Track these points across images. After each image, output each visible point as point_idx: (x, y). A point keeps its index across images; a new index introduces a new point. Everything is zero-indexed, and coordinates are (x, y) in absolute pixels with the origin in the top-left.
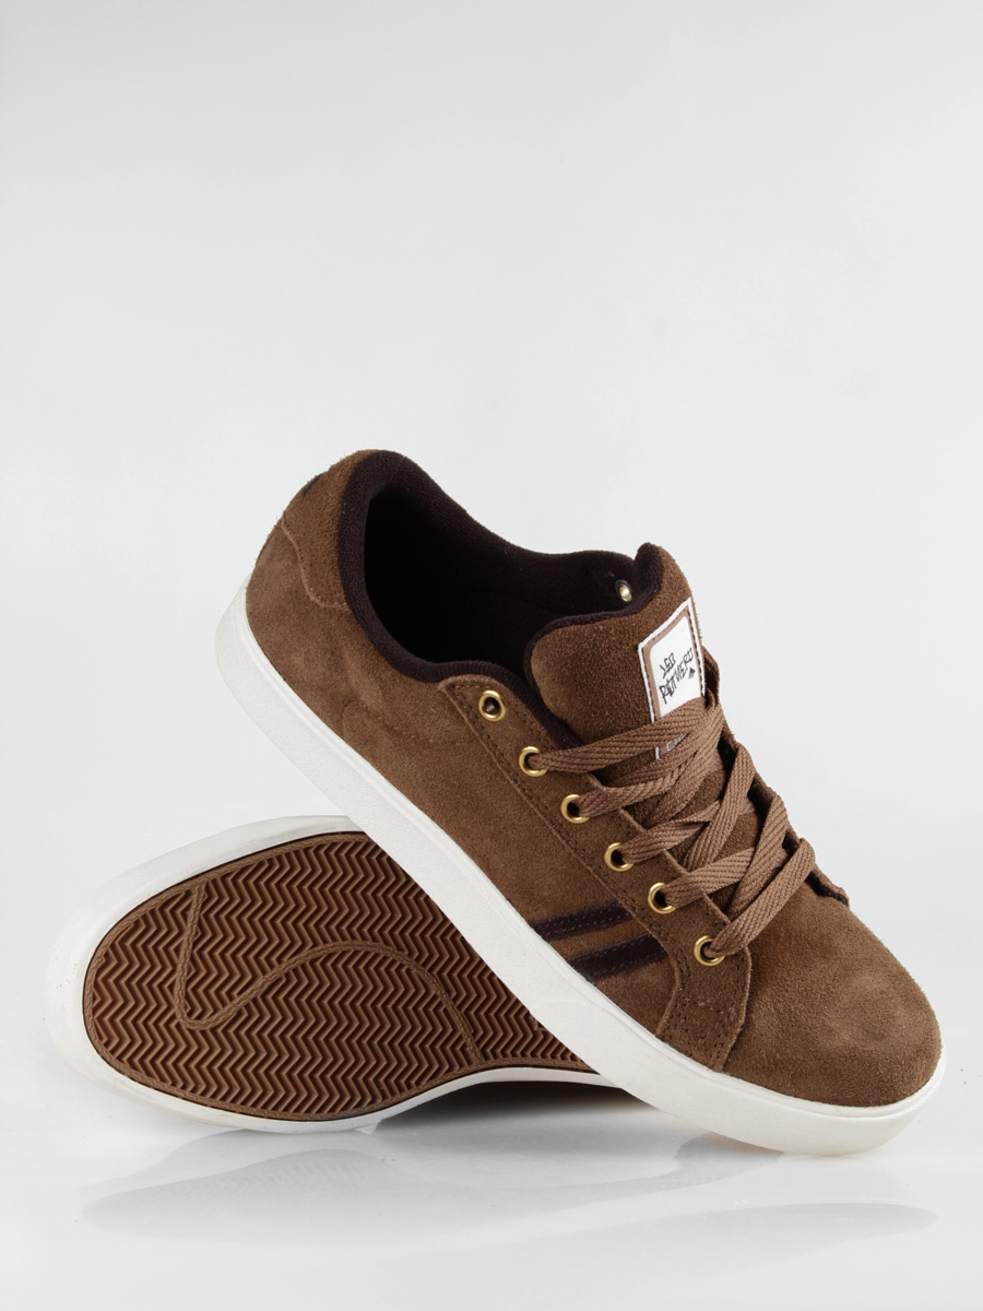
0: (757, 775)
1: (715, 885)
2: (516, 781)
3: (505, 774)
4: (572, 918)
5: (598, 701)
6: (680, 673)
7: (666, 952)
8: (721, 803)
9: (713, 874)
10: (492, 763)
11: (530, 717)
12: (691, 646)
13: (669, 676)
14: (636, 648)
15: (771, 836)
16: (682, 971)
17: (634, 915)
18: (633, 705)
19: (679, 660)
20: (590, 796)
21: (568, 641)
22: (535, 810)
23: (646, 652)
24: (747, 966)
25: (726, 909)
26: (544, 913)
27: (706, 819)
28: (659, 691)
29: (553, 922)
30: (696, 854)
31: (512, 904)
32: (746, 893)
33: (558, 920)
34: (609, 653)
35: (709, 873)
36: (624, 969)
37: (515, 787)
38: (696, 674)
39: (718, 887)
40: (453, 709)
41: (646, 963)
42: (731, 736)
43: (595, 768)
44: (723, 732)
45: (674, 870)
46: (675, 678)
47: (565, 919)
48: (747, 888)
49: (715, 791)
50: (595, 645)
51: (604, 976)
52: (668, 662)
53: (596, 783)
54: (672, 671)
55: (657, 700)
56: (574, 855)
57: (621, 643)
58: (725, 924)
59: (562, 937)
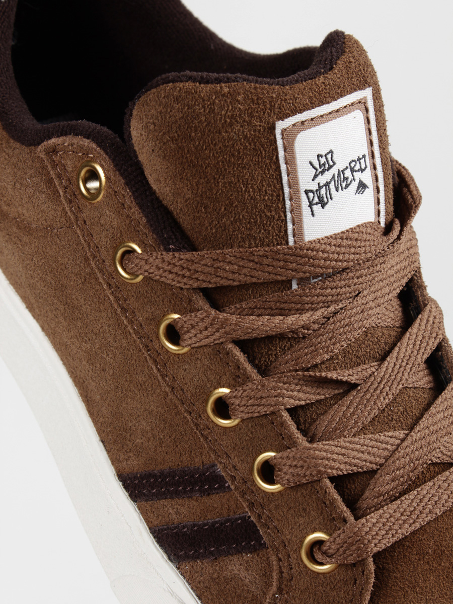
0: (445, 339)
1: (342, 467)
2: (109, 285)
3: (99, 275)
4: (162, 475)
5: (211, 190)
6: (341, 181)
7: (265, 543)
8: (379, 365)
9: (343, 451)
10: (87, 259)
11: (129, 200)
12: (365, 151)
13: (322, 179)
14: (273, 128)
15: (439, 416)
16: (281, 572)
17: (232, 487)
18: (261, 206)
19: (341, 163)
20: (193, 318)
21: (177, 100)
22: (129, 328)
23: (290, 136)
24: (367, 582)
25: (352, 503)
26: (135, 464)
27: (353, 379)
28: (303, 197)
29: (142, 477)
30: (330, 422)
31: (105, 446)
32: (384, 484)
33: (149, 475)
34: (231, 125)
35: (338, 450)
36: (211, 553)
37: (108, 292)
38: (370, 193)
39: (345, 469)
40: (50, 181)
41: (239, 552)
42: (422, 287)
43: (204, 285)
44: (411, 280)
45: (290, 437)
46: (332, 186)
47: (154, 476)
48: (388, 478)
49: (378, 350)
50: (212, 111)
51: (187, 558)
52: (323, 160)
53: (201, 302)
54: (327, 176)
55: (299, 206)
56: (171, 396)
57: (251, 116)
58: (345, 521)
59: (149, 498)
